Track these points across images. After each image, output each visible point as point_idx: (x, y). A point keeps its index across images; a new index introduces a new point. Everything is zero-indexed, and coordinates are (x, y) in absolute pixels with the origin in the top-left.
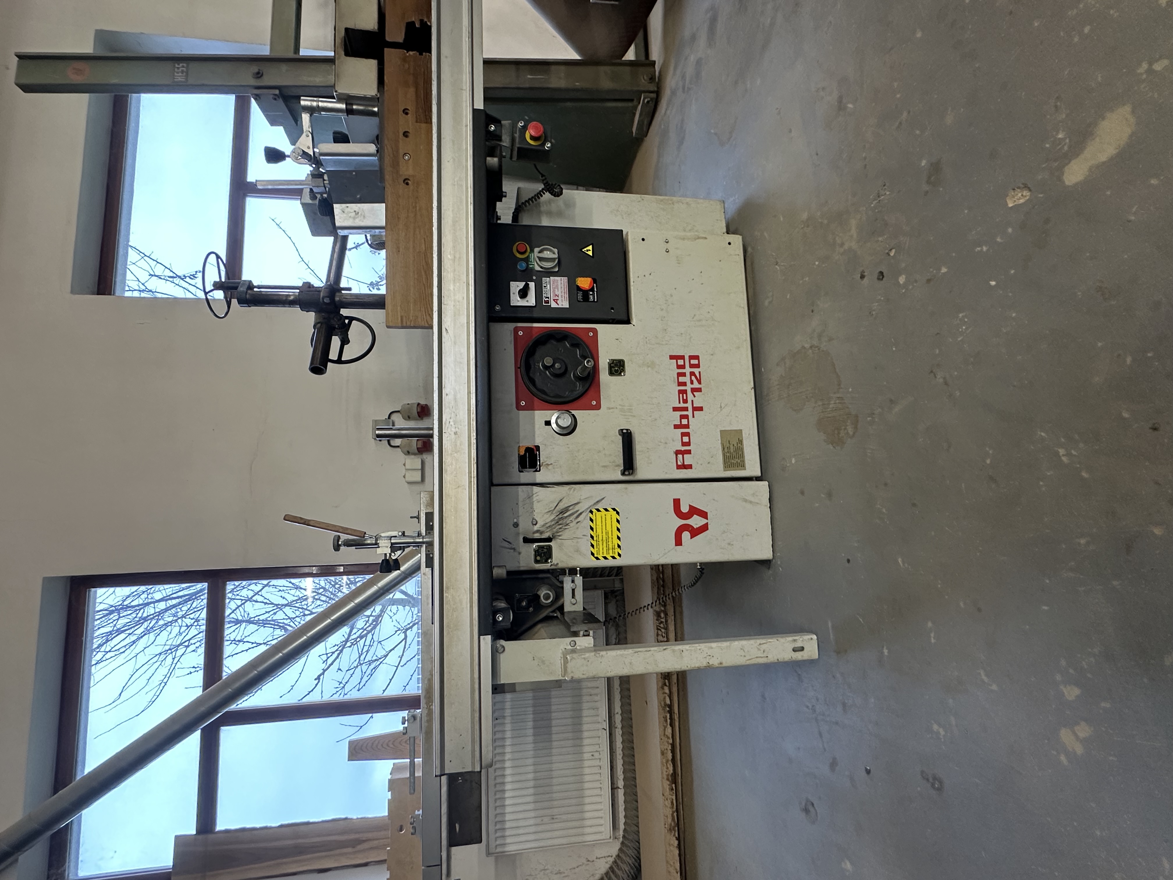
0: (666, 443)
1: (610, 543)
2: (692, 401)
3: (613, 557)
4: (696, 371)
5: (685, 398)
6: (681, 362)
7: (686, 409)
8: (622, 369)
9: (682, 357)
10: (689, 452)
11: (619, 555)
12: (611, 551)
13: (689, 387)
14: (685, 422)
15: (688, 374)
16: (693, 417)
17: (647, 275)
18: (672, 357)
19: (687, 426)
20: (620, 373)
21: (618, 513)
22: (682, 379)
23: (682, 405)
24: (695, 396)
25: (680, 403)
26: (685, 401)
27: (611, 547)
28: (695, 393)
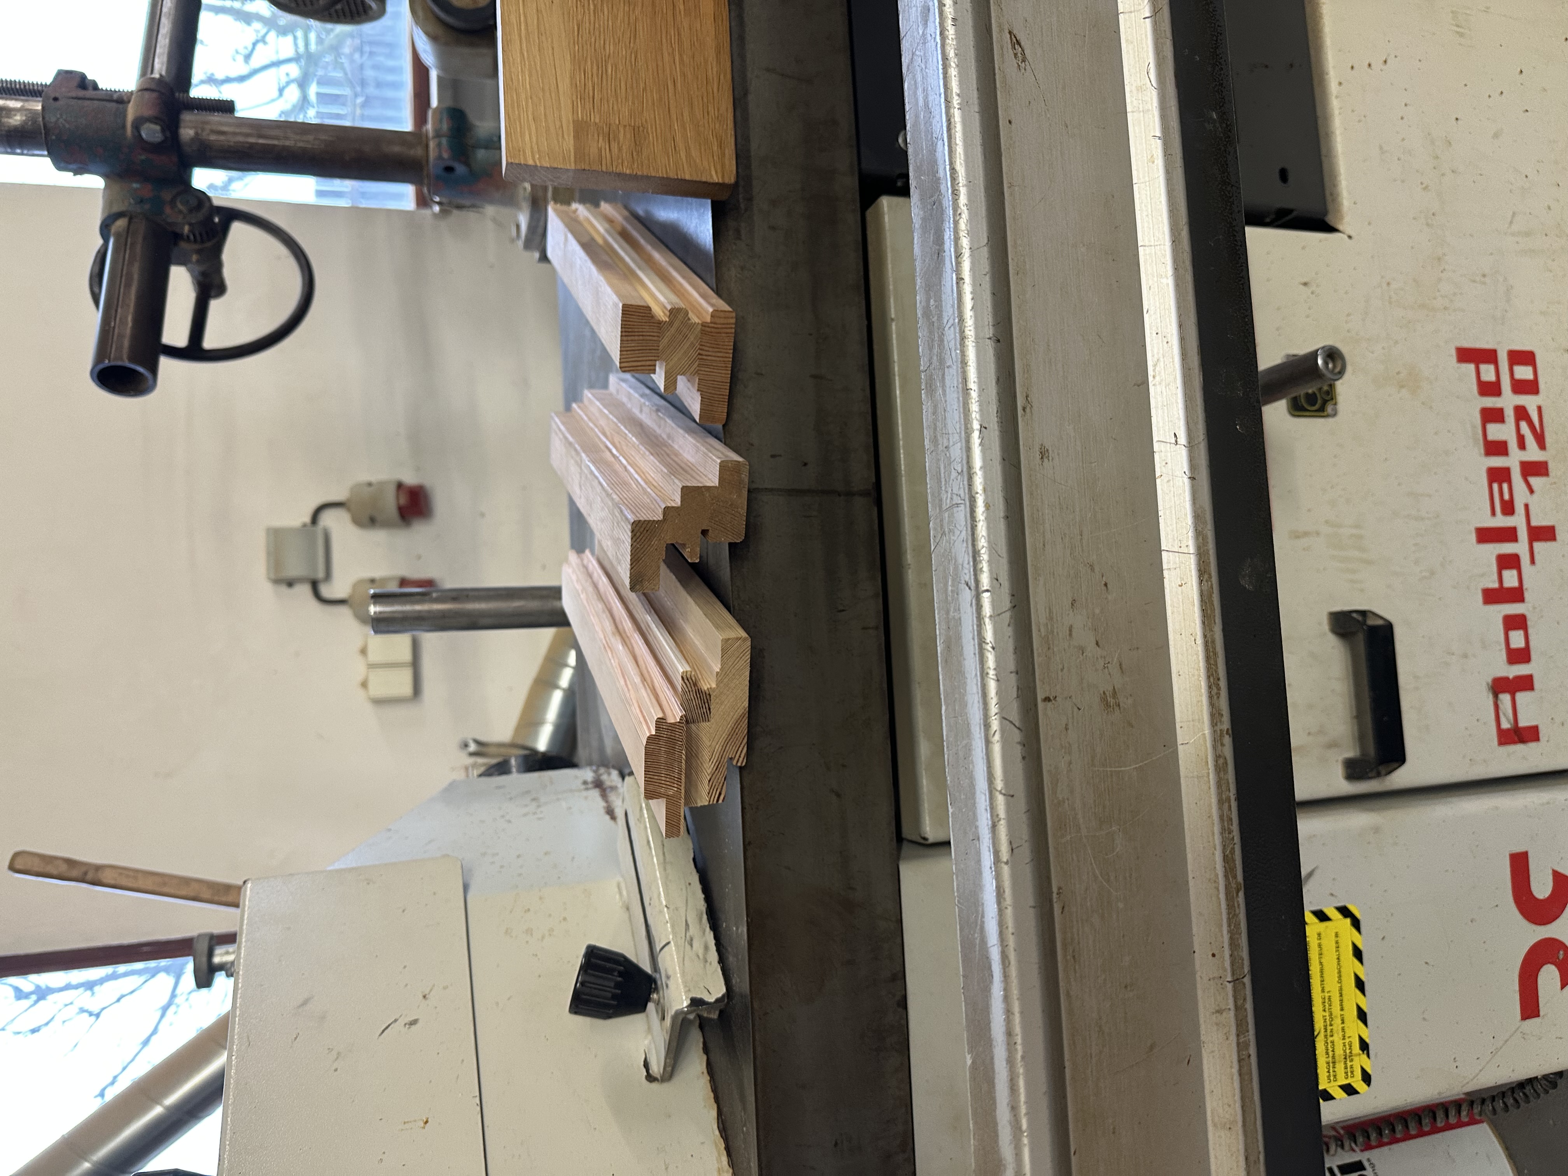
0: (1465, 656)
1: (1337, 1038)
2: (1527, 506)
3: (1349, 1090)
4: (1530, 402)
5: (1506, 497)
6: (1488, 373)
7: (1509, 535)
8: (1328, 393)
9: (1489, 356)
10: (1526, 683)
11: (1367, 1078)
12: (1340, 1068)
13: (1513, 461)
14: (1510, 579)
15: (1510, 415)
16: (1533, 561)
17: (1377, 65)
18: (1466, 355)
19: (1517, 595)
20: (1322, 409)
21: (1356, 924)
22: (1496, 432)
23: (1501, 521)
24: (1532, 491)
25: (1493, 513)
26: (1508, 508)
27: (1339, 1051)
28: (1533, 480)
